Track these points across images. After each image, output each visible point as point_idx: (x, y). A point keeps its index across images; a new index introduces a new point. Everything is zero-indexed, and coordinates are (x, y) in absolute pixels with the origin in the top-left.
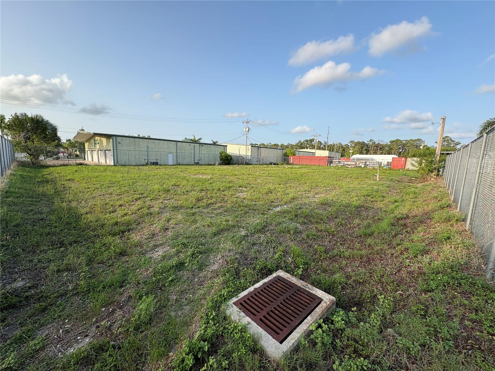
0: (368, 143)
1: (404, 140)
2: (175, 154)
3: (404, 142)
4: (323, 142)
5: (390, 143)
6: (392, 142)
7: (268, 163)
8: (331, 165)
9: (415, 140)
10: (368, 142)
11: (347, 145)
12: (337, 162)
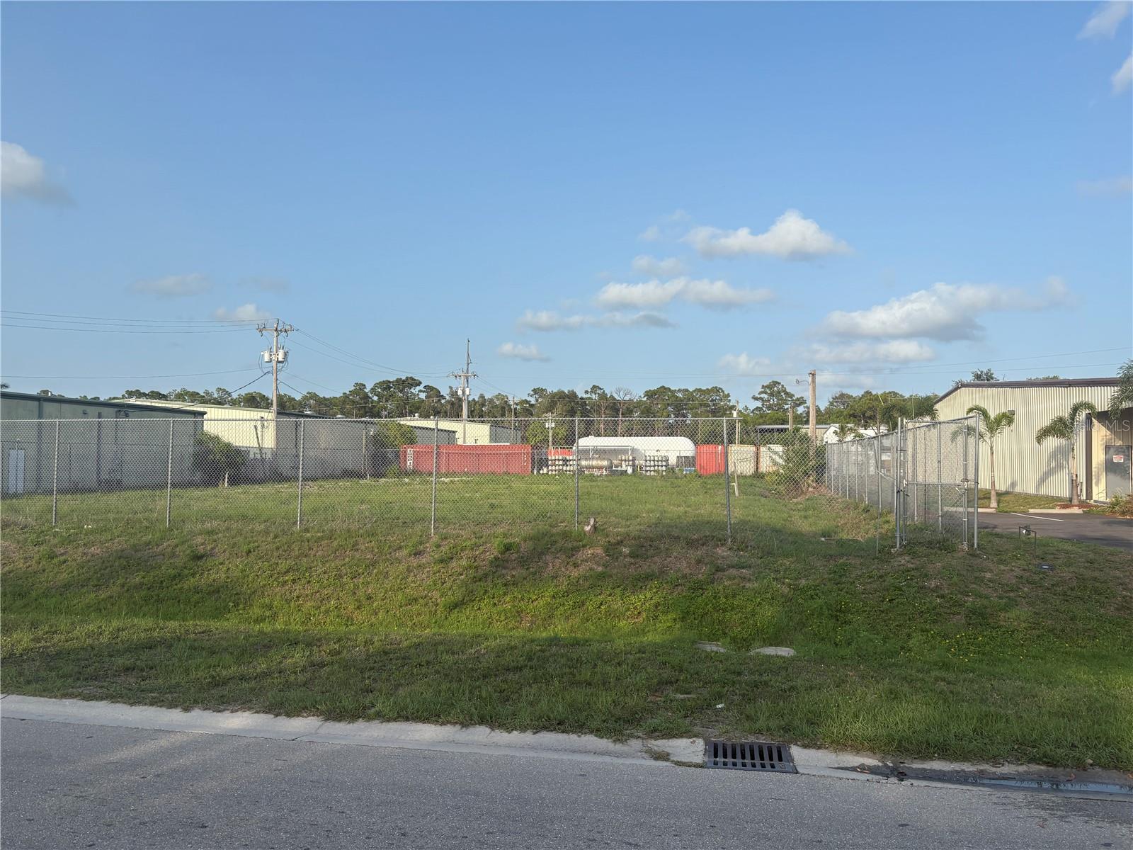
0: (588, 396)
1: (679, 391)
2: (32, 449)
3: (680, 395)
4: (445, 392)
5: (645, 399)
6: (650, 394)
7: (339, 471)
8: (545, 470)
9: (708, 391)
10: (586, 392)
11: (527, 402)
12: (561, 463)
